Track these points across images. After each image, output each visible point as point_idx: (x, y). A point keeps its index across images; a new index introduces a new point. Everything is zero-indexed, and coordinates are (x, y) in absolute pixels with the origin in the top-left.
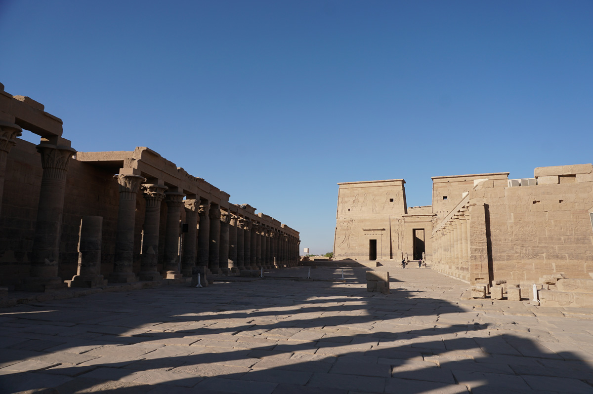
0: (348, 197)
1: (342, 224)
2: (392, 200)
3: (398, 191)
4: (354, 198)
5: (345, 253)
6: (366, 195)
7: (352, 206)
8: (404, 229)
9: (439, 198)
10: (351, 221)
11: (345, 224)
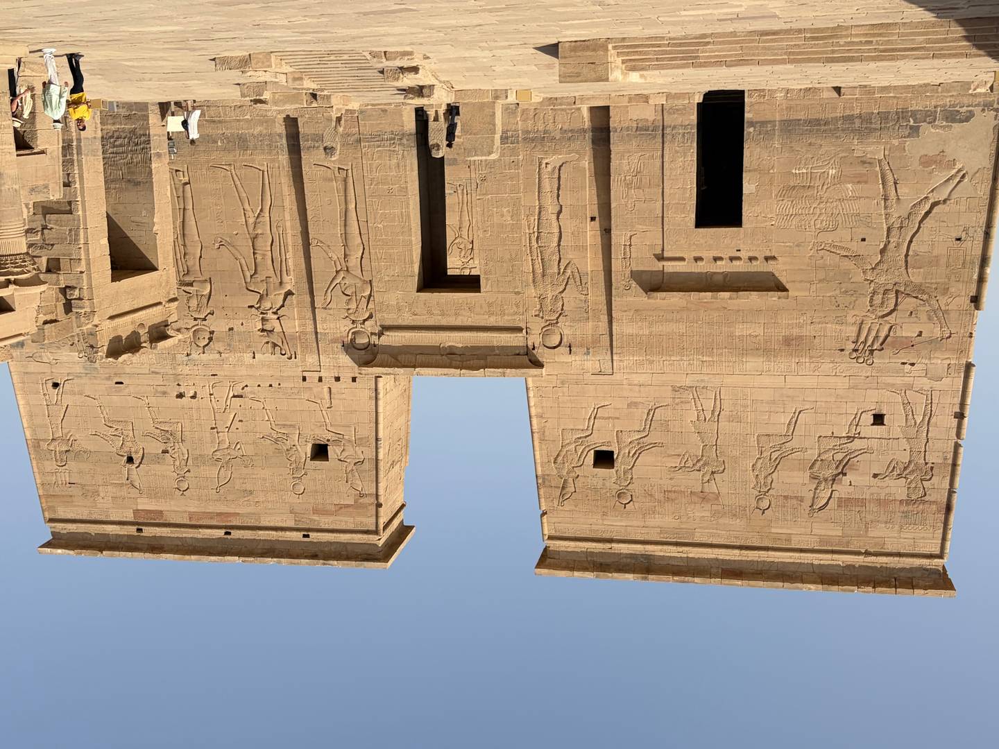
0: (882, 503)
1: (933, 331)
2: (604, 459)
3: (568, 506)
4: (843, 489)
5: (915, 131)
6: (765, 504)
7: (857, 444)
8: (531, 291)
9: (350, 451)
10: (864, 350)
11: (908, 331)
